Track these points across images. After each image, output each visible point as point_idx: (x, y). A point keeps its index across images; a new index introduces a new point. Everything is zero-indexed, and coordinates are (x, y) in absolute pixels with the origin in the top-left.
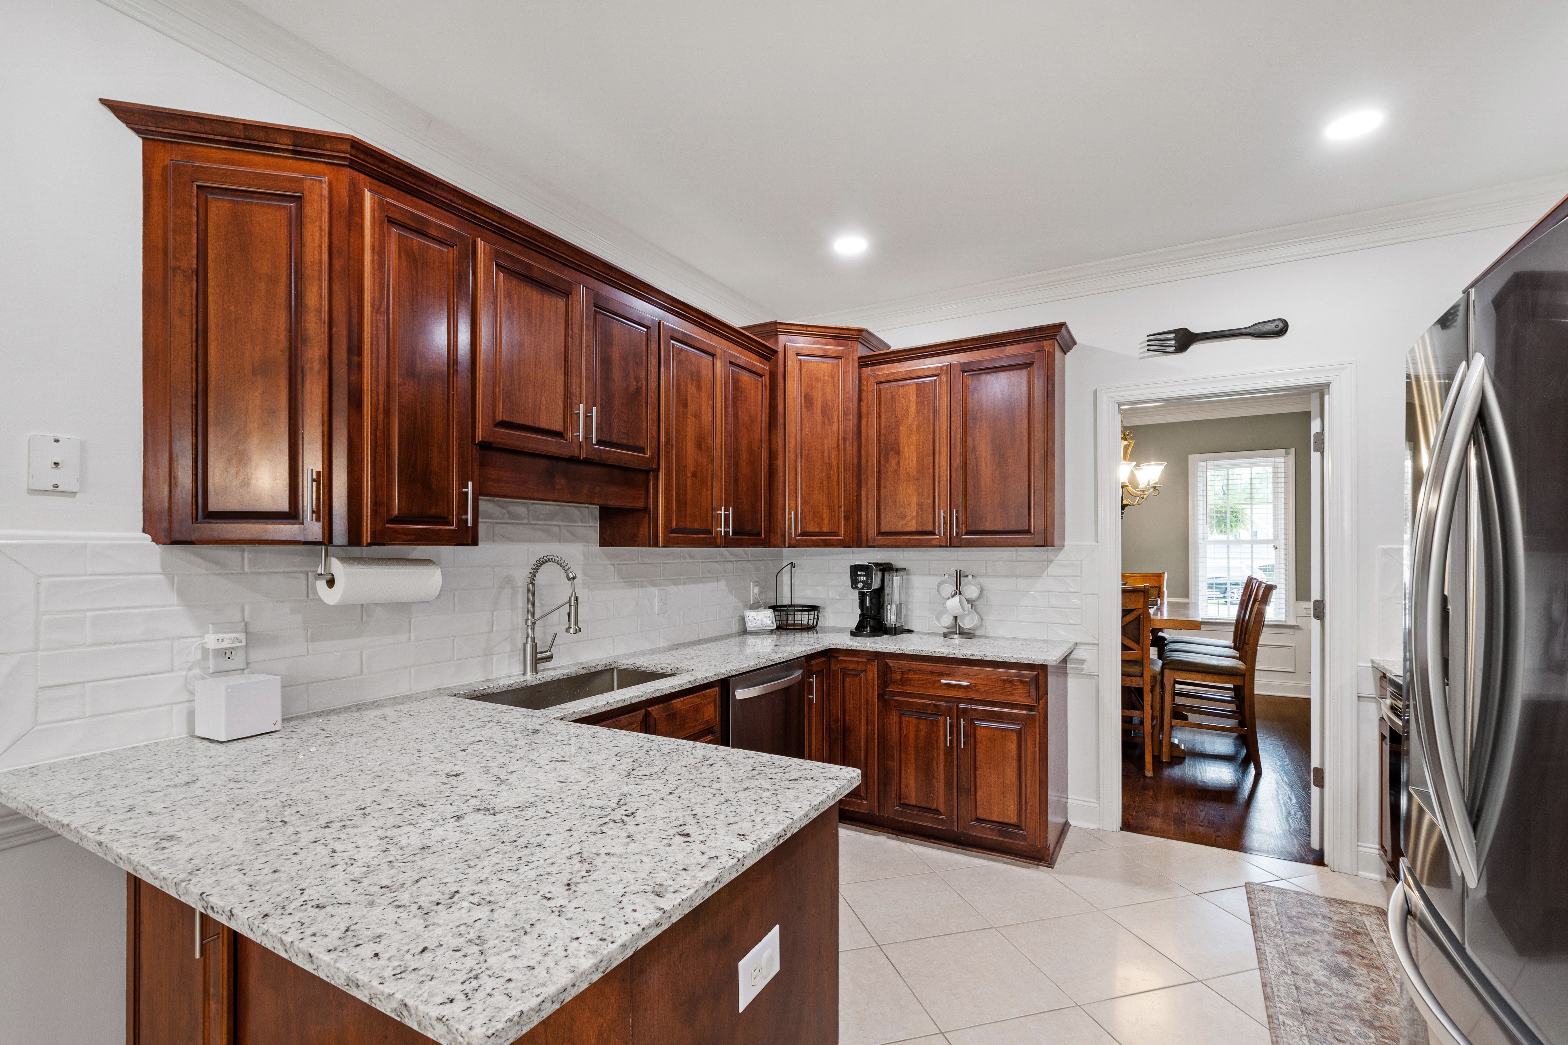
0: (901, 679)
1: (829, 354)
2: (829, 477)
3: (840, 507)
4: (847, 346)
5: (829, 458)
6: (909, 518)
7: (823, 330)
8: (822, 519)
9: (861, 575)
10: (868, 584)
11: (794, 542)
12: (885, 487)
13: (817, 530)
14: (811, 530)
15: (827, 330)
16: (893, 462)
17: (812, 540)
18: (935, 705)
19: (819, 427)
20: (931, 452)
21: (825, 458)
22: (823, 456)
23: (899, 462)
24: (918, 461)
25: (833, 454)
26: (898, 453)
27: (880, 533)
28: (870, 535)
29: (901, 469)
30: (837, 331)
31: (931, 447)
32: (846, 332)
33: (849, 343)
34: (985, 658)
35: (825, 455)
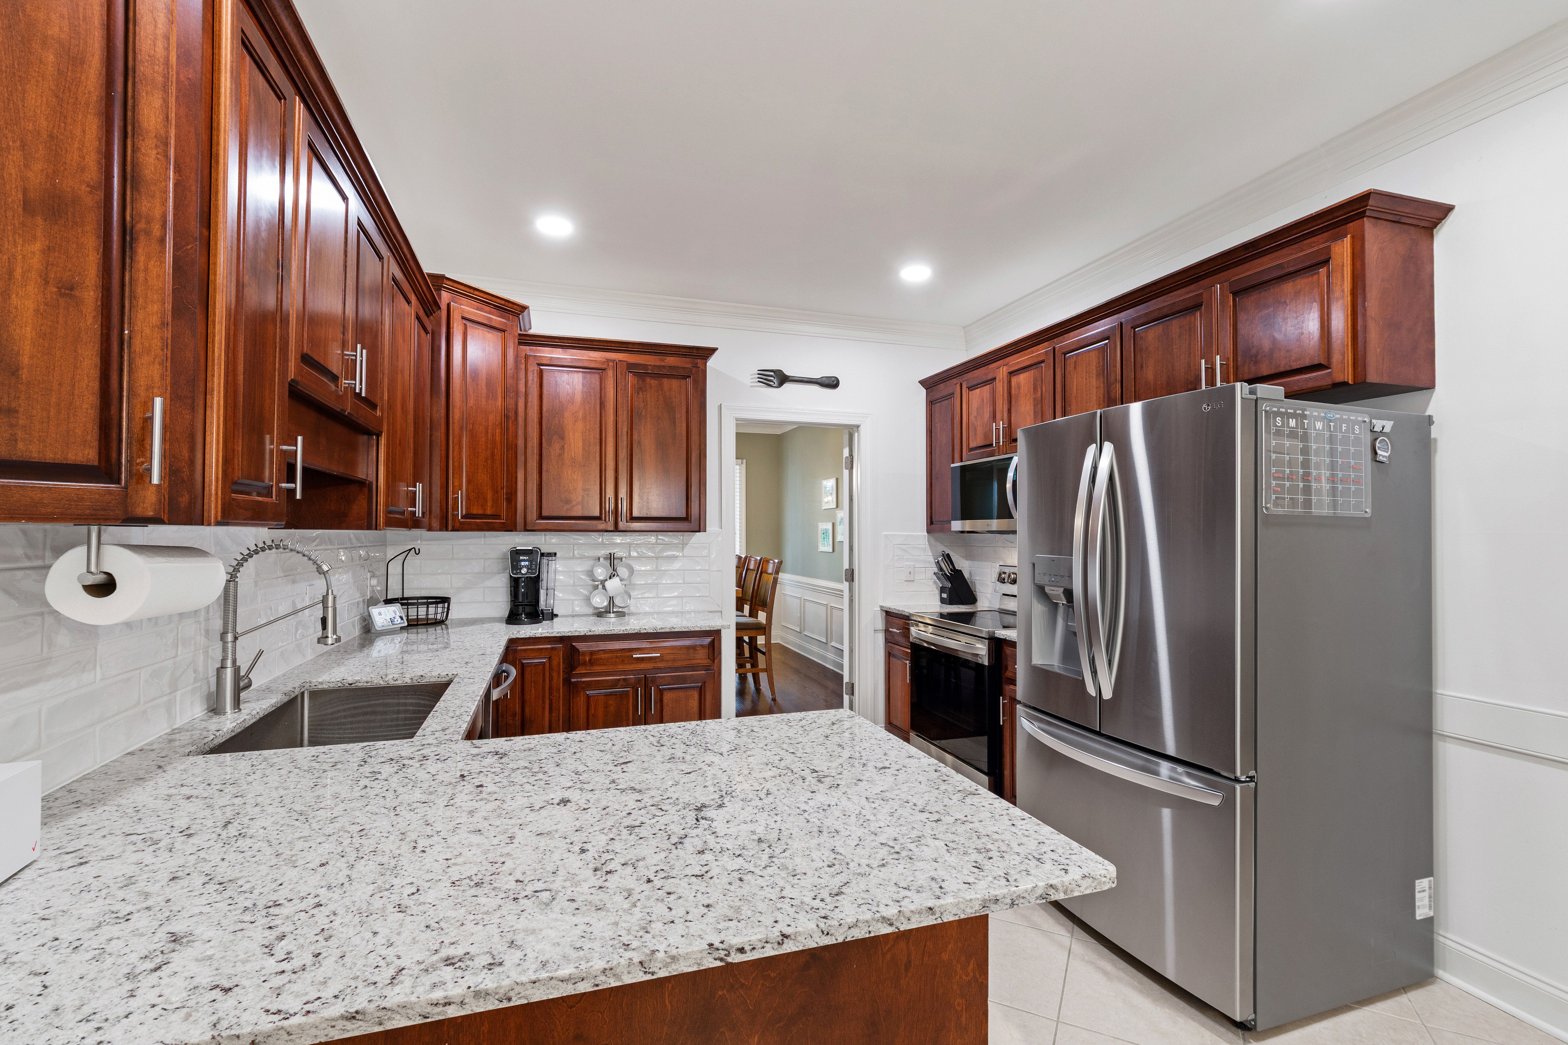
0: (590, 660)
1: (493, 324)
2: (493, 455)
3: (503, 488)
4: (508, 319)
5: (494, 435)
6: (574, 503)
7: (490, 297)
8: (486, 500)
9: (524, 560)
10: (532, 570)
11: (457, 525)
12: (547, 471)
13: (480, 512)
14: (475, 512)
15: (493, 299)
16: (556, 446)
17: (476, 523)
18: (624, 679)
19: (484, 400)
20: (598, 441)
21: (489, 434)
22: (487, 432)
23: (563, 447)
24: (584, 449)
25: (497, 431)
26: (562, 438)
27: (541, 517)
28: (529, 518)
29: (566, 454)
30: (503, 302)
31: (598, 437)
32: (511, 305)
33: (511, 317)
34: (673, 630)
35: (489, 431)
